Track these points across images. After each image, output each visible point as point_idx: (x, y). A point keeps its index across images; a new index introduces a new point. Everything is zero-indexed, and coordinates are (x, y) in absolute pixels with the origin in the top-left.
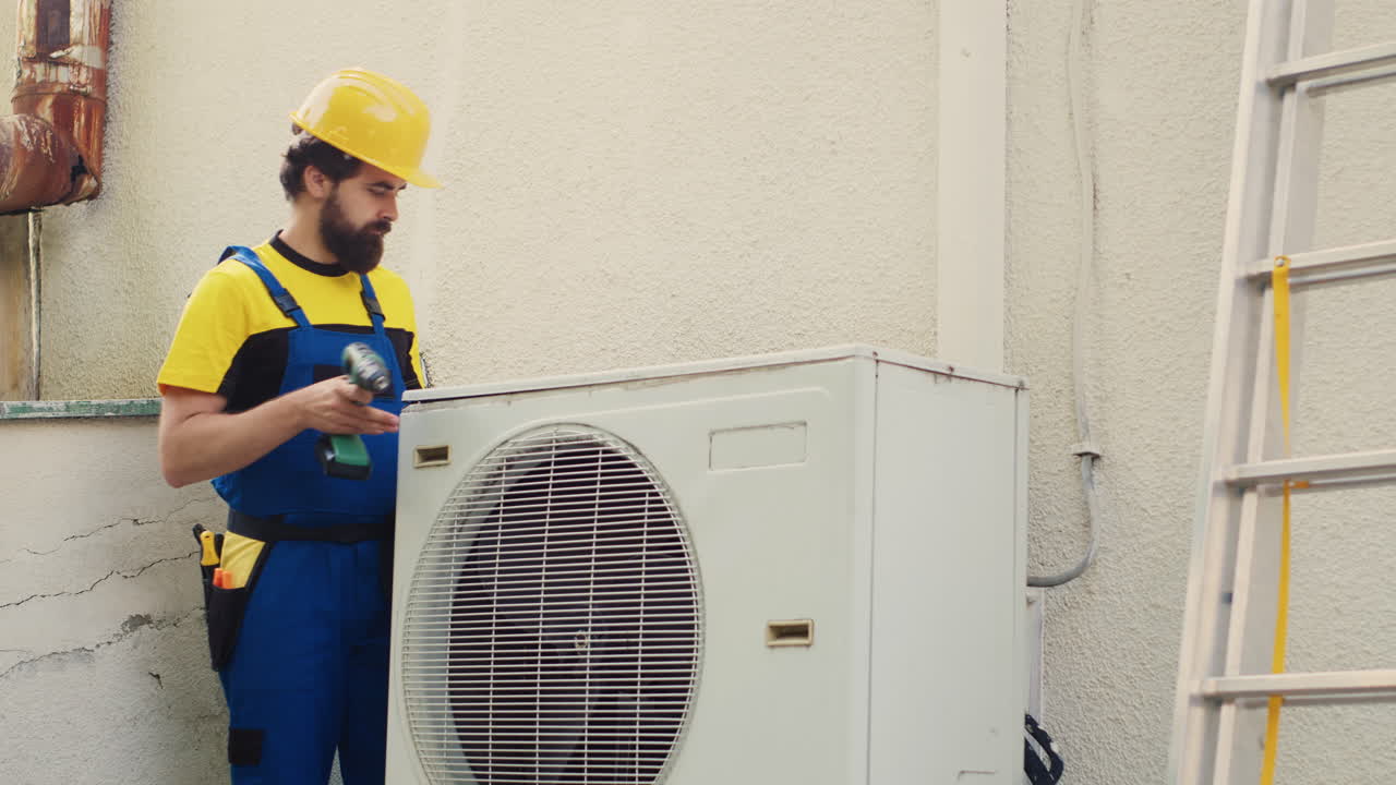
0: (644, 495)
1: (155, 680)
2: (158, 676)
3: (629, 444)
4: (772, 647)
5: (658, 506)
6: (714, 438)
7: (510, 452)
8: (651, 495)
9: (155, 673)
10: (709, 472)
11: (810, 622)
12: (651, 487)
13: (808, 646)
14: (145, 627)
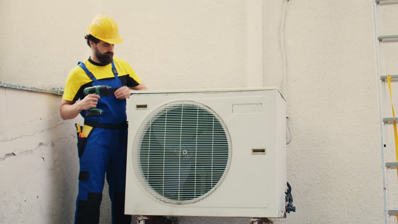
0: (213, 118)
1: (43, 159)
2: (44, 159)
3: (206, 106)
4: (253, 154)
5: (216, 121)
6: (234, 106)
7: (167, 107)
8: (214, 118)
9: (43, 157)
10: (233, 114)
11: (265, 149)
12: (214, 116)
13: (264, 154)
14: (42, 146)
